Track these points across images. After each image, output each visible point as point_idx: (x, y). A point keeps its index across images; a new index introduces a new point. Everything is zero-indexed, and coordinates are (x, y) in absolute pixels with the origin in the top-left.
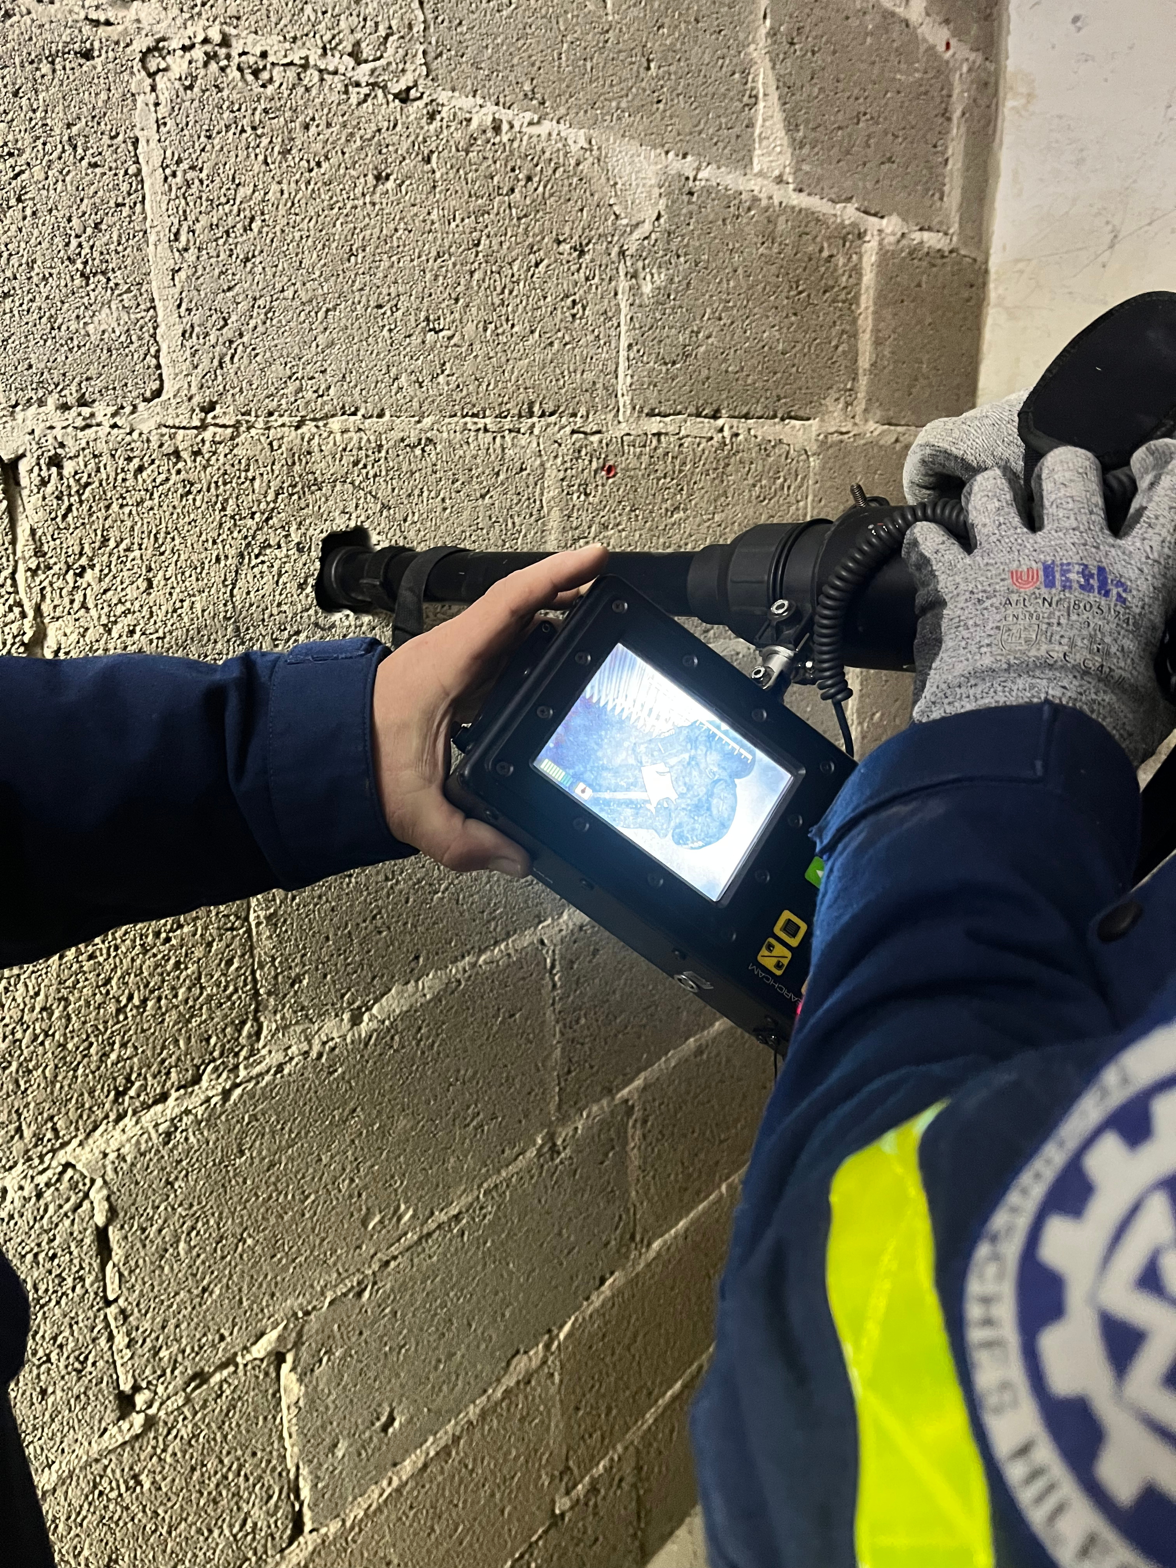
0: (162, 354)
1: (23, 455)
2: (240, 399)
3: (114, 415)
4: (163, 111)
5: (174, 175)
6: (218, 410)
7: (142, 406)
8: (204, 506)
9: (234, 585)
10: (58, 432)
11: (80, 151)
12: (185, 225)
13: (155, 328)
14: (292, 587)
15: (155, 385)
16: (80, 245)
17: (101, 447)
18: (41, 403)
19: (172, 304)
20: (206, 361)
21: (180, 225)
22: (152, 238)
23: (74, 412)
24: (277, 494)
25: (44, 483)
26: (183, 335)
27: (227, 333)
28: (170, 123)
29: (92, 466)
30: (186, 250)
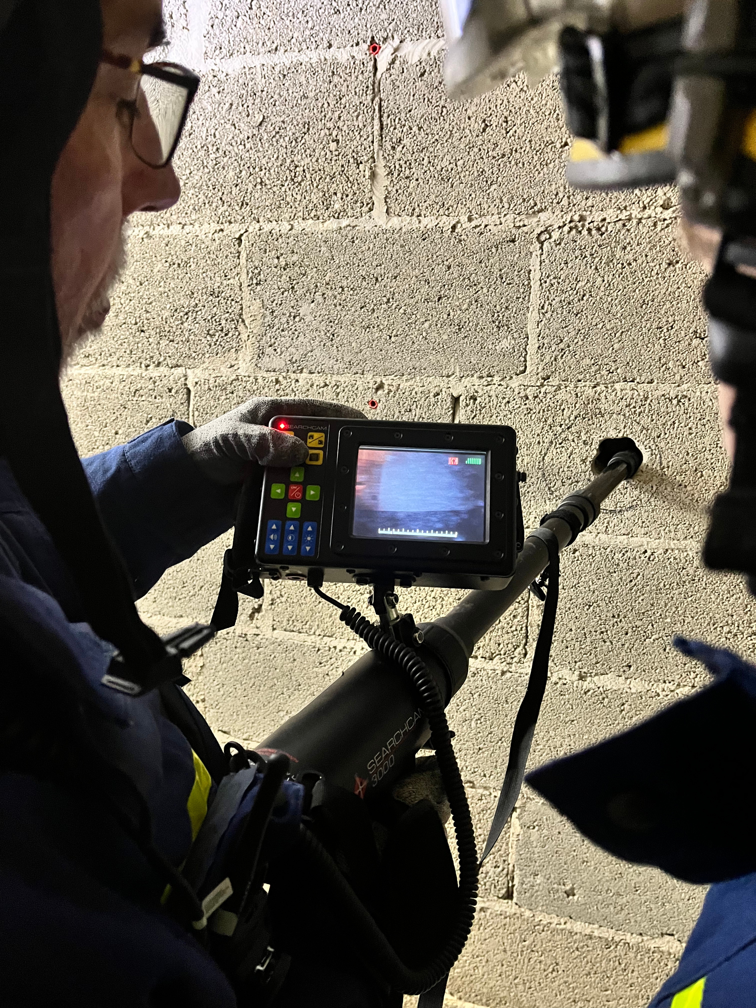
0: (528, 356)
1: (461, 395)
2: (563, 375)
3: (500, 381)
4: (543, 257)
5: (546, 282)
6: (551, 379)
7: (514, 377)
8: (536, 419)
9: (545, 454)
10: (476, 387)
11: (504, 279)
12: (547, 302)
13: (526, 346)
14: (578, 461)
15: (522, 369)
16: (499, 316)
17: (492, 393)
18: (472, 376)
19: (535, 335)
20: (548, 358)
21: (545, 302)
22: (531, 309)
23: (484, 379)
24: (576, 418)
25: (467, 405)
26: (539, 348)
27: (562, 346)
28: (547, 261)
29: (487, 400)
30: (546, 312)
